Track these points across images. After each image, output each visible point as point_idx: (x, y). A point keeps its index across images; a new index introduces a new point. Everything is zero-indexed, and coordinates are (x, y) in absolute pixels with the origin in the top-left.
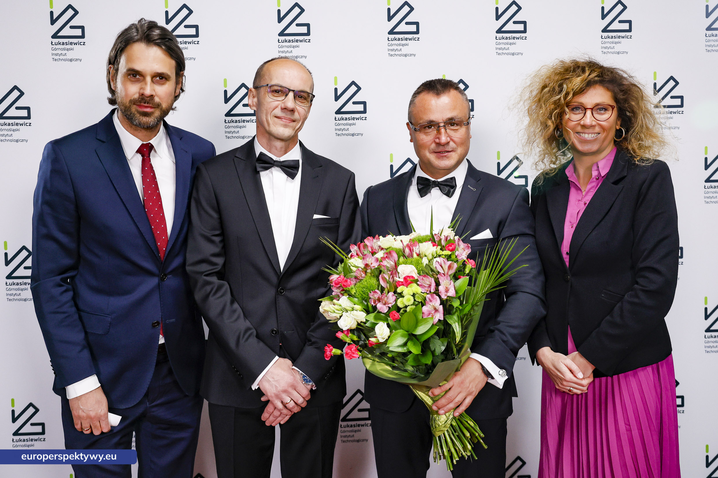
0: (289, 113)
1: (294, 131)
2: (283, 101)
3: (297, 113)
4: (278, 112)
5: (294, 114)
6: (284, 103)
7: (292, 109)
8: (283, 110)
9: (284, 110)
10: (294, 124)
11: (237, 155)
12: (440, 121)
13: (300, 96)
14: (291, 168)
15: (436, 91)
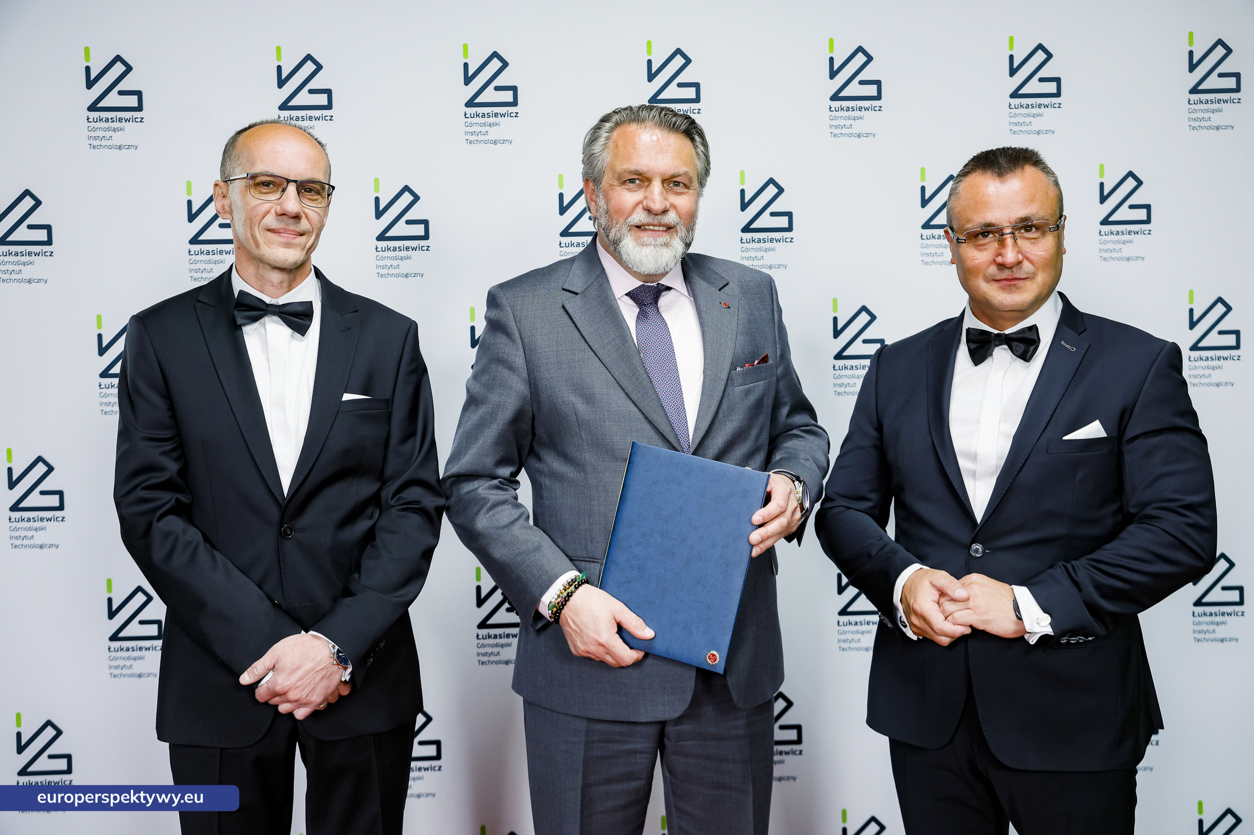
0: (291, 221)
2: (279, 201)
3: (306, 220)
4: (272, 221)
5: (299, 222)
6: (280, 204)
7: (296, 213)
8: (279, 217)
9: (282, 216)
11: (201, 298)
12: (1005, 224)
13: (308, 189)
14: (300, 317)
15: (998, 169)
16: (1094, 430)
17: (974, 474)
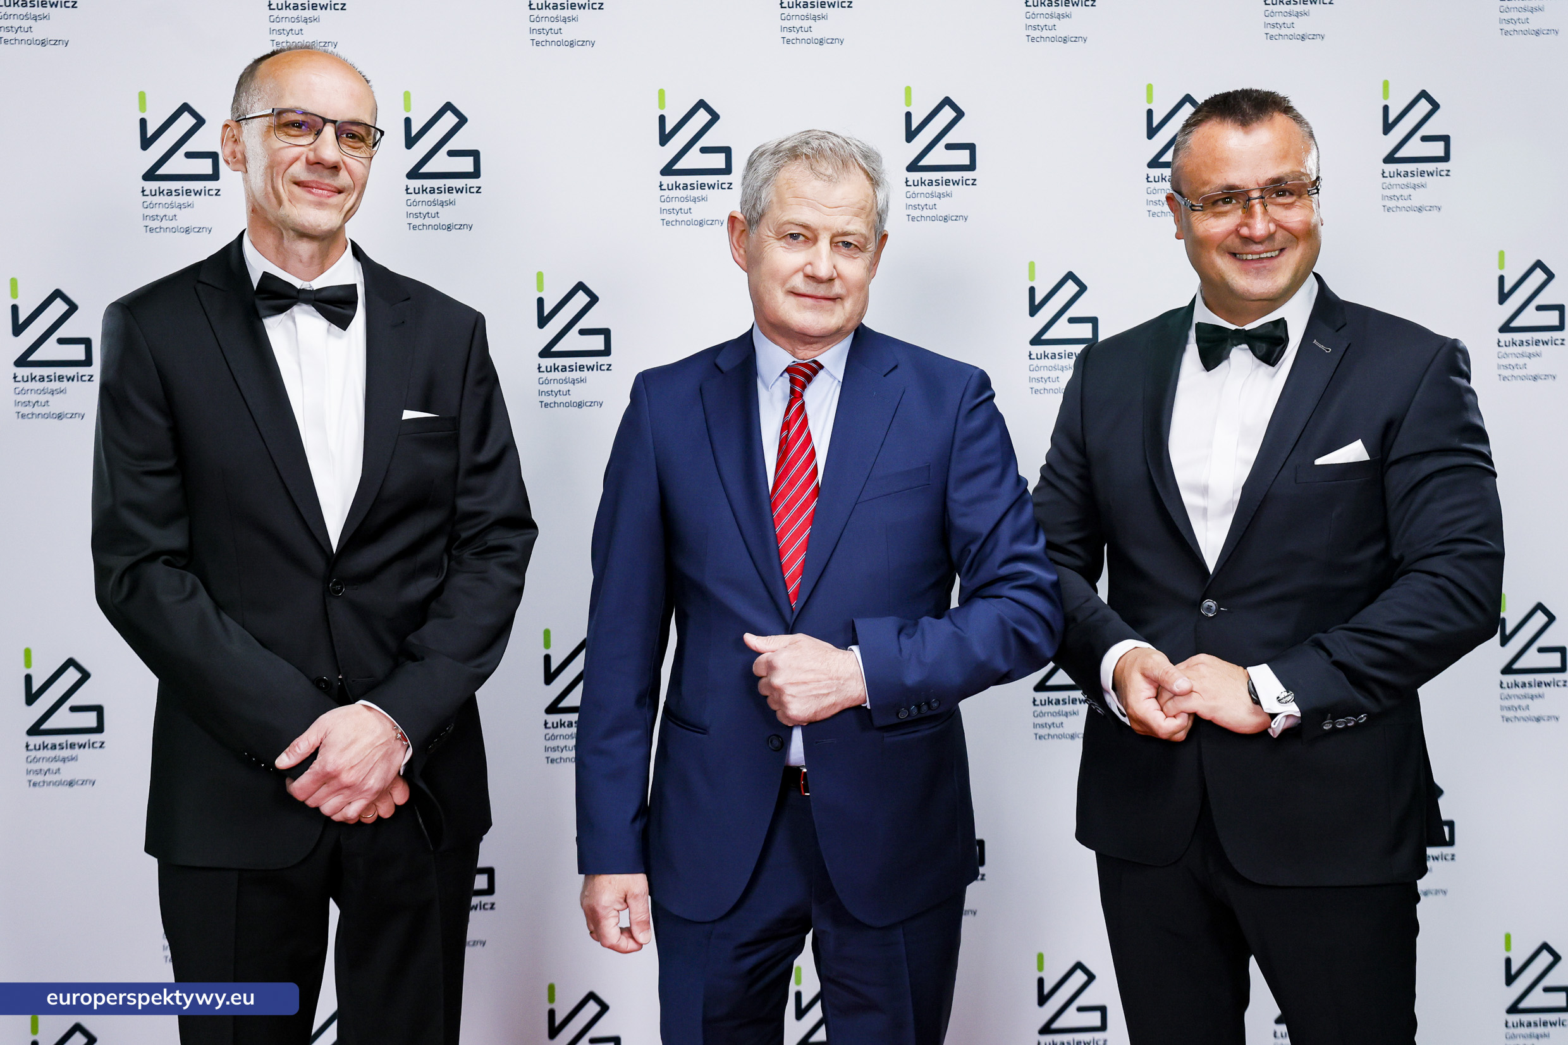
0: (326, 172)
1: (342, 217)
2: (312, 147)
4: (300, 171)
5: (337, 175)
6: (314, 150)
7: (334, 163)
8: (311, 167)
9: (315, 165)
10: (339, 199)
11: (203, 278)
12: (1252, 186)
13: (350, 134)
14: (338, 305)
15: (1242, 116)
16: (1354, 452)
17: (1204, 511)
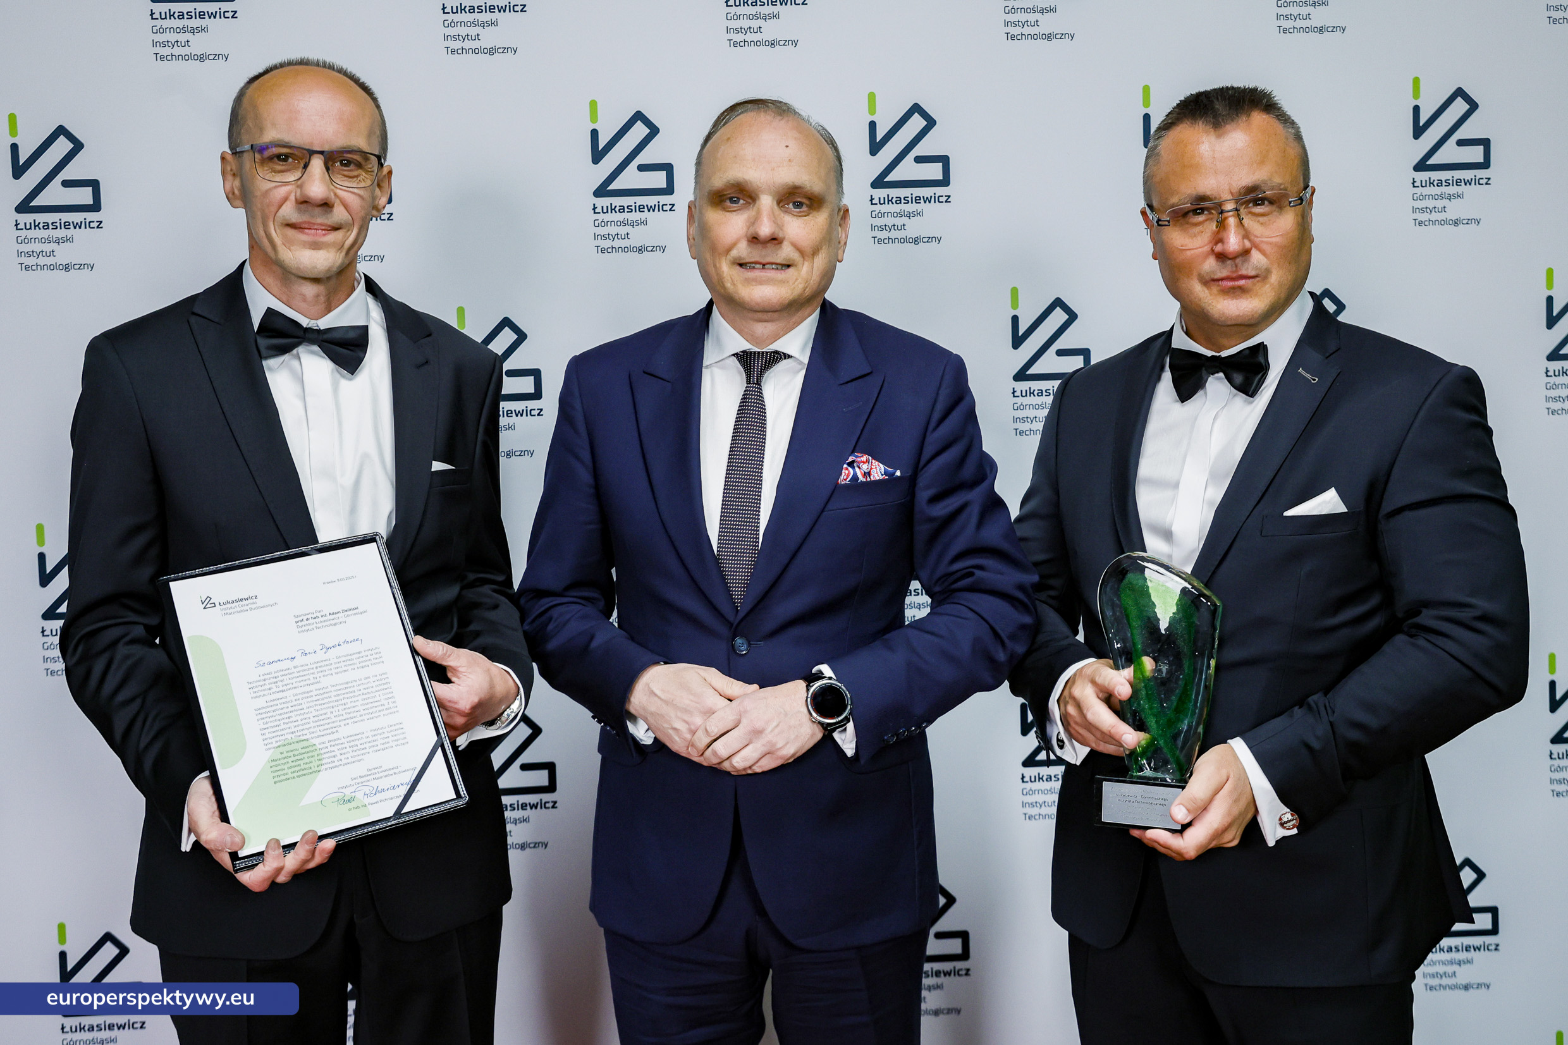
0: (318, 210)
1: (343, 253)
2: (299, 182)
3: (342, 208)
4: (289, 211)
5: (331, 211)
6: (301, 187)
7: (322, 200)
8: (302, 206)
9: (305, 205)
10: (337, 236)
11: (197, 309)
12: (1225, 197)
13: (345, 161)
14: (347, 347)
